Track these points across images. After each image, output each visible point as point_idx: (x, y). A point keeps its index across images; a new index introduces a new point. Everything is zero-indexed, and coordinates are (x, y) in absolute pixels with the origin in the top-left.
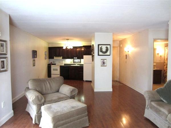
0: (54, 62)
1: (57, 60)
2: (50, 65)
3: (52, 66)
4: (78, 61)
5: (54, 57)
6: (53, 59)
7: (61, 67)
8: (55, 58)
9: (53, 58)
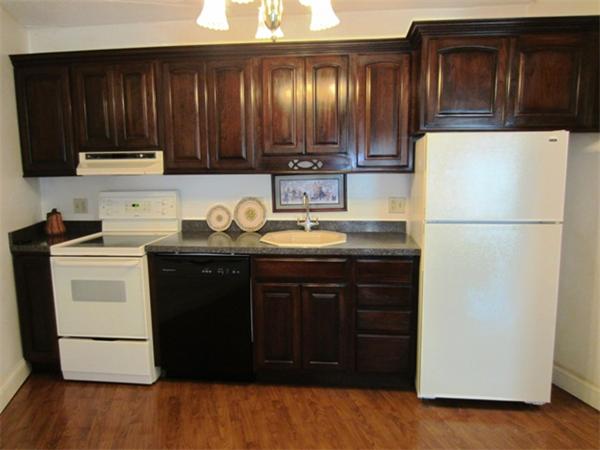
0: (81, 205)
1: (111, 184)
2: (32, 248)
3: (55, 249)
4: (322, 194)
5: (76, 162)
6: (73, 173)
7: (160, 261)
8: (87, 166)
9: (69, 169)
